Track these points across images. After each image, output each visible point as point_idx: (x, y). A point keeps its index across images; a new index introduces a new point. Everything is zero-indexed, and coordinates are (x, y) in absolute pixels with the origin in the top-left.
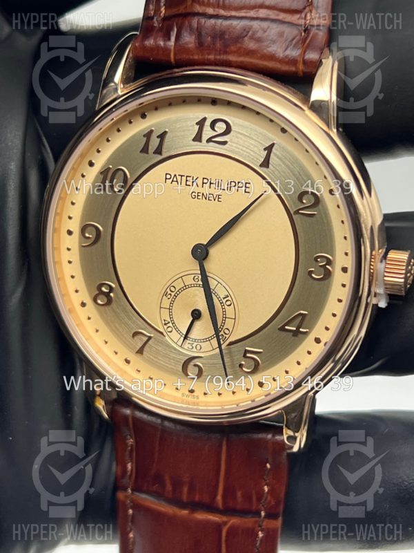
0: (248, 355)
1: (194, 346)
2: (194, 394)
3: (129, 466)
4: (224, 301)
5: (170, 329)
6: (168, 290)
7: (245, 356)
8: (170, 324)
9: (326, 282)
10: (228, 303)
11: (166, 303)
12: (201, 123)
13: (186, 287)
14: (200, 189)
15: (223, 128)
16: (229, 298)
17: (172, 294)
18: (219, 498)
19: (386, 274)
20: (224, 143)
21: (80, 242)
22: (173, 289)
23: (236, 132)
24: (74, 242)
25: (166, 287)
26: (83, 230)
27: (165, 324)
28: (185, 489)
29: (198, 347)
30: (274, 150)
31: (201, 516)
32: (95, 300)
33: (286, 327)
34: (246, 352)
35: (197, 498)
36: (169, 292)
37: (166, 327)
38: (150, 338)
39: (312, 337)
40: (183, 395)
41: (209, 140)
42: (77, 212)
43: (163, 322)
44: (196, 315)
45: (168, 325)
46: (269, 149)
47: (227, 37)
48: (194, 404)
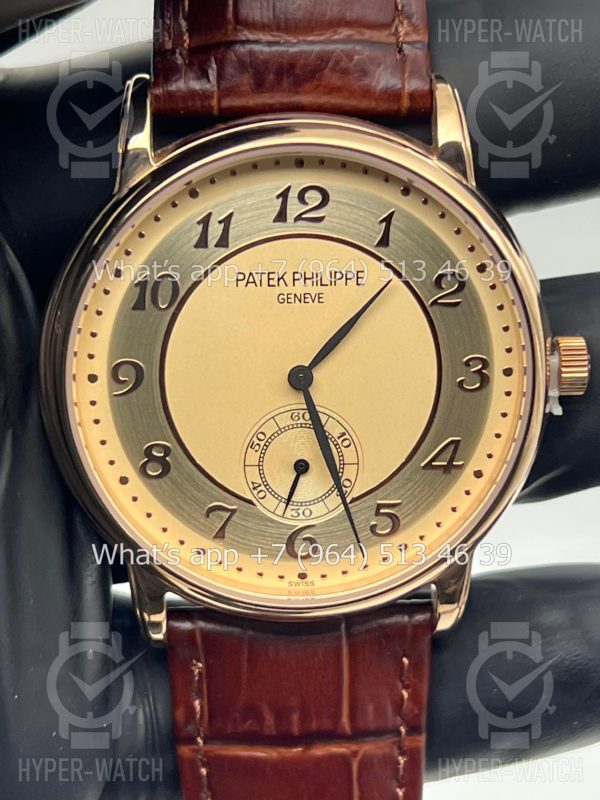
0: (382, 511)
1: (300, 512)
2: (308, 579)
3: (197, 703)
4: (340, 441)
5: (262, 495)
6: (255, 439)
7: (378, 513)
8: (262, 488)
9: (484, 391)
10: (346, 443)
11: (253, 457)
12: (284, 195)
13: (281, 431)
14: (290, 289)
15: (318, 199)
16: (347, 436)
17: (261, 444)
18: (345, 720)
19: (564, 370)
20: (320, 220)
21: (111, 390)
22: (261, 436)
23: (336, 201)
24: (101, 390)
25: (252, 434)
26: (115, 371)
27: (254, 488)
28: (295, 717)
29: (307, 513)
30: (393, 221)
31: (319, 751)
32: (143, 471)
33: (434, 463)
34: (380, 506)
35: (314, 726)
36: (257, 442)
37: (255, 492)
38: (233, 512)
39: (469, 471)
40: (290, 583)
41: (299, 218)
42: (102, 347)
43: (251, 486)
44: (301, 467)
45: (259, 489)
46: (388, 220)
47: (297, 71)
48: (307, 593)
